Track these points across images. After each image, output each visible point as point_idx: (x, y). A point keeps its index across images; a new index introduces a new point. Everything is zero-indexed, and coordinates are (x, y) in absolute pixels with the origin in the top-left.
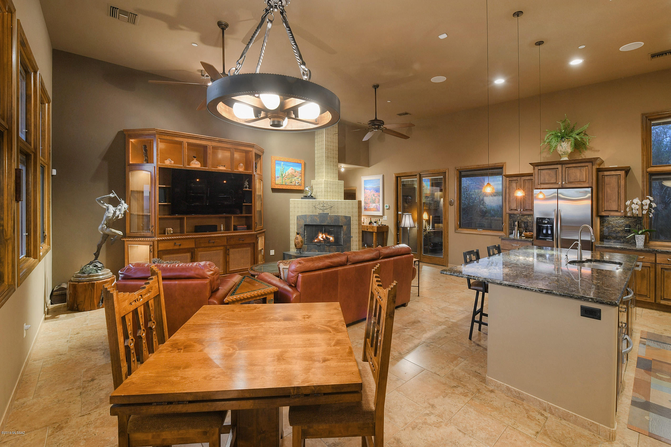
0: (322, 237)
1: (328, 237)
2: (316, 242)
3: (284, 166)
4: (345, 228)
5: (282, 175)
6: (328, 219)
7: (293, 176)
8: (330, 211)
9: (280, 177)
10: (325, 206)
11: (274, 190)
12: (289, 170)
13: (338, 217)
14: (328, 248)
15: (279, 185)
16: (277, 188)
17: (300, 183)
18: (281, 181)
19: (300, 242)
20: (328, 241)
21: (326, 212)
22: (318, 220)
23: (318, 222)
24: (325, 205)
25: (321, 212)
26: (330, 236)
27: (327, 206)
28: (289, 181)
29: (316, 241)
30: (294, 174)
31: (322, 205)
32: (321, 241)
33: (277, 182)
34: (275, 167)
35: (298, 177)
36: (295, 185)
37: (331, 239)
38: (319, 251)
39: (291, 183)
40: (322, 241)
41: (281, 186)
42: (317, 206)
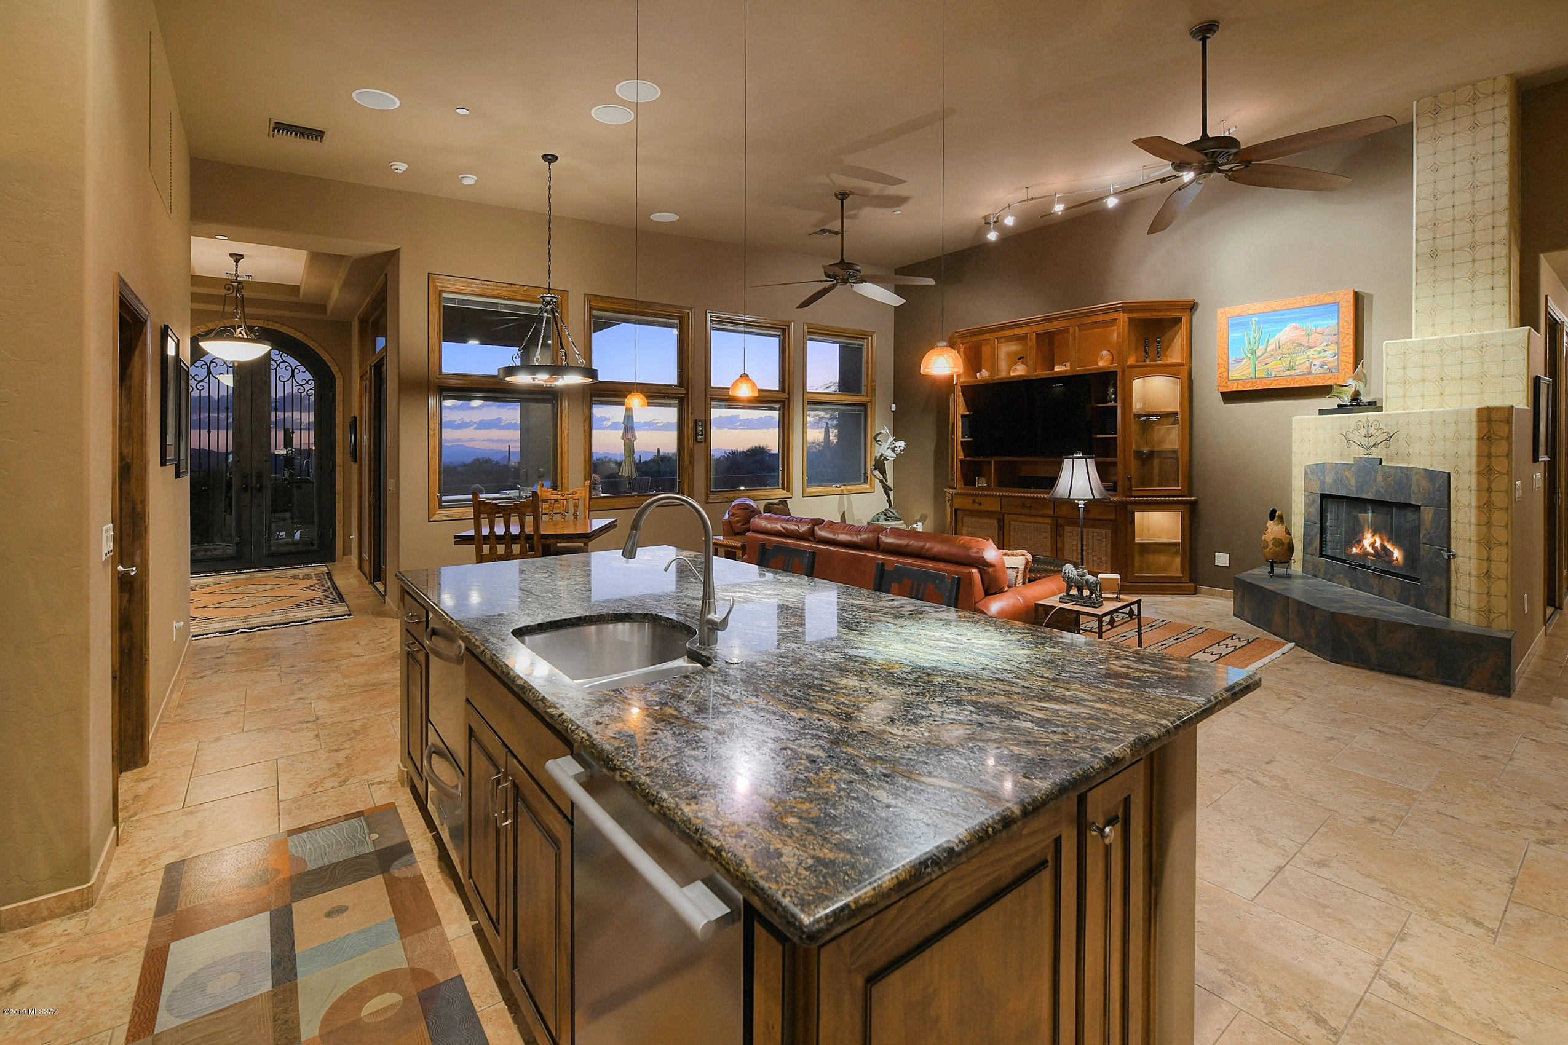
0: (1373, 545)
1: (1389, 546)
2: (1353, 555)
3: (1262, 325)
4: (1427, 514)
5: (1254, 352)
6: (1380, 479)
7: (1298, 346)
8: (1385, 451)
9: (1245, 361)
10: (1373, 434)
11: (1230, 397)
12: (1286, 333)
13: (1406, 472)
14: (1377, 580)
15: (1240, 382)
16: (1234, 390)
17: (1330, 365)
18: (1251, 370)
19: (1270, 543)
20: (1387, 559)
21: (1376, 453)
22: (1353, 482)
23: (1350, 489)
24: (1372, 431)
25: (1361, 454)
26: (1393, 545)
27: (1378, 433)
28: (1285, 363)
29: (1355, 550)
30: (1305, 341)
31: (1363, 432)
32: (1367, 553)
33: (1234, 374)
34: (1225, 335)
35: (1322, 348)
36: (1310, 373)
37: (1397, 554)
38: (1354, 585)
39: (1293, 368)
40: (1372, 555)
41: (1249, 385)
42: (1350, 436)
